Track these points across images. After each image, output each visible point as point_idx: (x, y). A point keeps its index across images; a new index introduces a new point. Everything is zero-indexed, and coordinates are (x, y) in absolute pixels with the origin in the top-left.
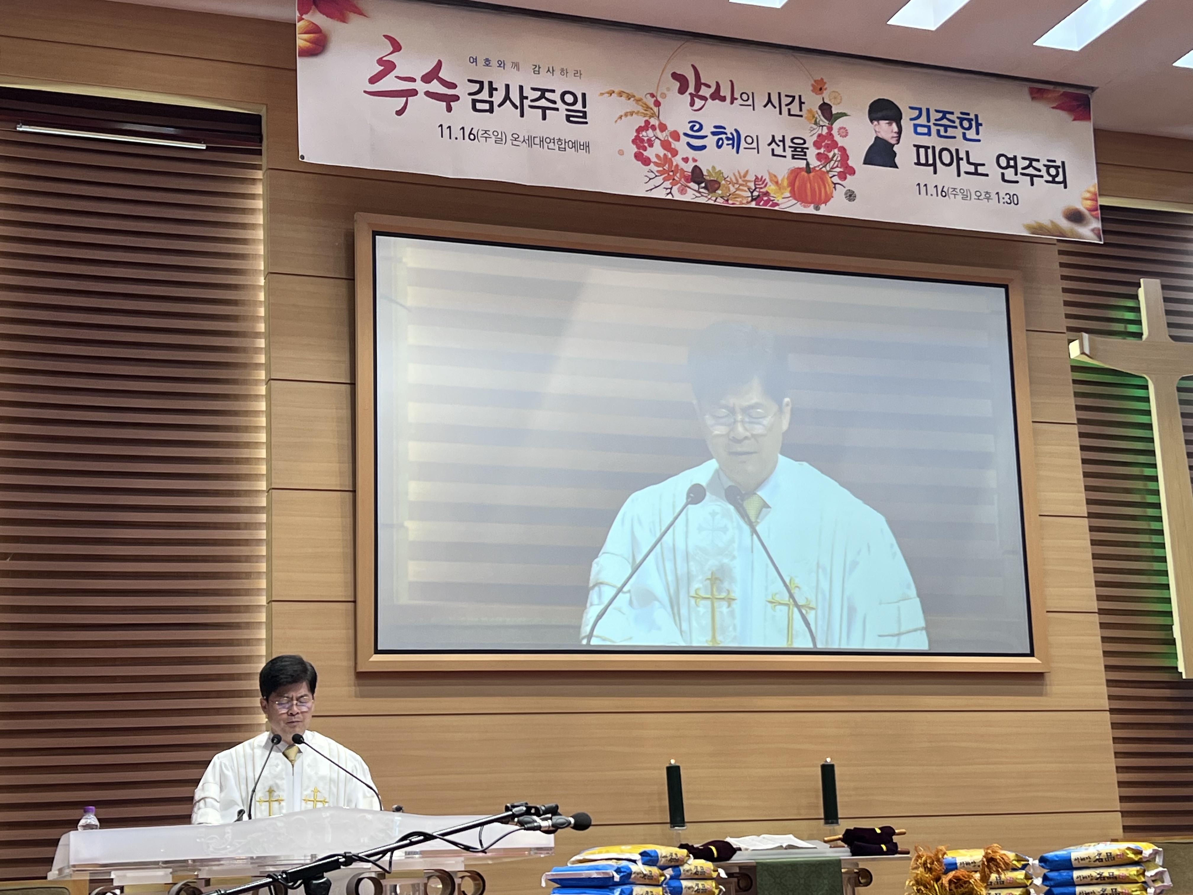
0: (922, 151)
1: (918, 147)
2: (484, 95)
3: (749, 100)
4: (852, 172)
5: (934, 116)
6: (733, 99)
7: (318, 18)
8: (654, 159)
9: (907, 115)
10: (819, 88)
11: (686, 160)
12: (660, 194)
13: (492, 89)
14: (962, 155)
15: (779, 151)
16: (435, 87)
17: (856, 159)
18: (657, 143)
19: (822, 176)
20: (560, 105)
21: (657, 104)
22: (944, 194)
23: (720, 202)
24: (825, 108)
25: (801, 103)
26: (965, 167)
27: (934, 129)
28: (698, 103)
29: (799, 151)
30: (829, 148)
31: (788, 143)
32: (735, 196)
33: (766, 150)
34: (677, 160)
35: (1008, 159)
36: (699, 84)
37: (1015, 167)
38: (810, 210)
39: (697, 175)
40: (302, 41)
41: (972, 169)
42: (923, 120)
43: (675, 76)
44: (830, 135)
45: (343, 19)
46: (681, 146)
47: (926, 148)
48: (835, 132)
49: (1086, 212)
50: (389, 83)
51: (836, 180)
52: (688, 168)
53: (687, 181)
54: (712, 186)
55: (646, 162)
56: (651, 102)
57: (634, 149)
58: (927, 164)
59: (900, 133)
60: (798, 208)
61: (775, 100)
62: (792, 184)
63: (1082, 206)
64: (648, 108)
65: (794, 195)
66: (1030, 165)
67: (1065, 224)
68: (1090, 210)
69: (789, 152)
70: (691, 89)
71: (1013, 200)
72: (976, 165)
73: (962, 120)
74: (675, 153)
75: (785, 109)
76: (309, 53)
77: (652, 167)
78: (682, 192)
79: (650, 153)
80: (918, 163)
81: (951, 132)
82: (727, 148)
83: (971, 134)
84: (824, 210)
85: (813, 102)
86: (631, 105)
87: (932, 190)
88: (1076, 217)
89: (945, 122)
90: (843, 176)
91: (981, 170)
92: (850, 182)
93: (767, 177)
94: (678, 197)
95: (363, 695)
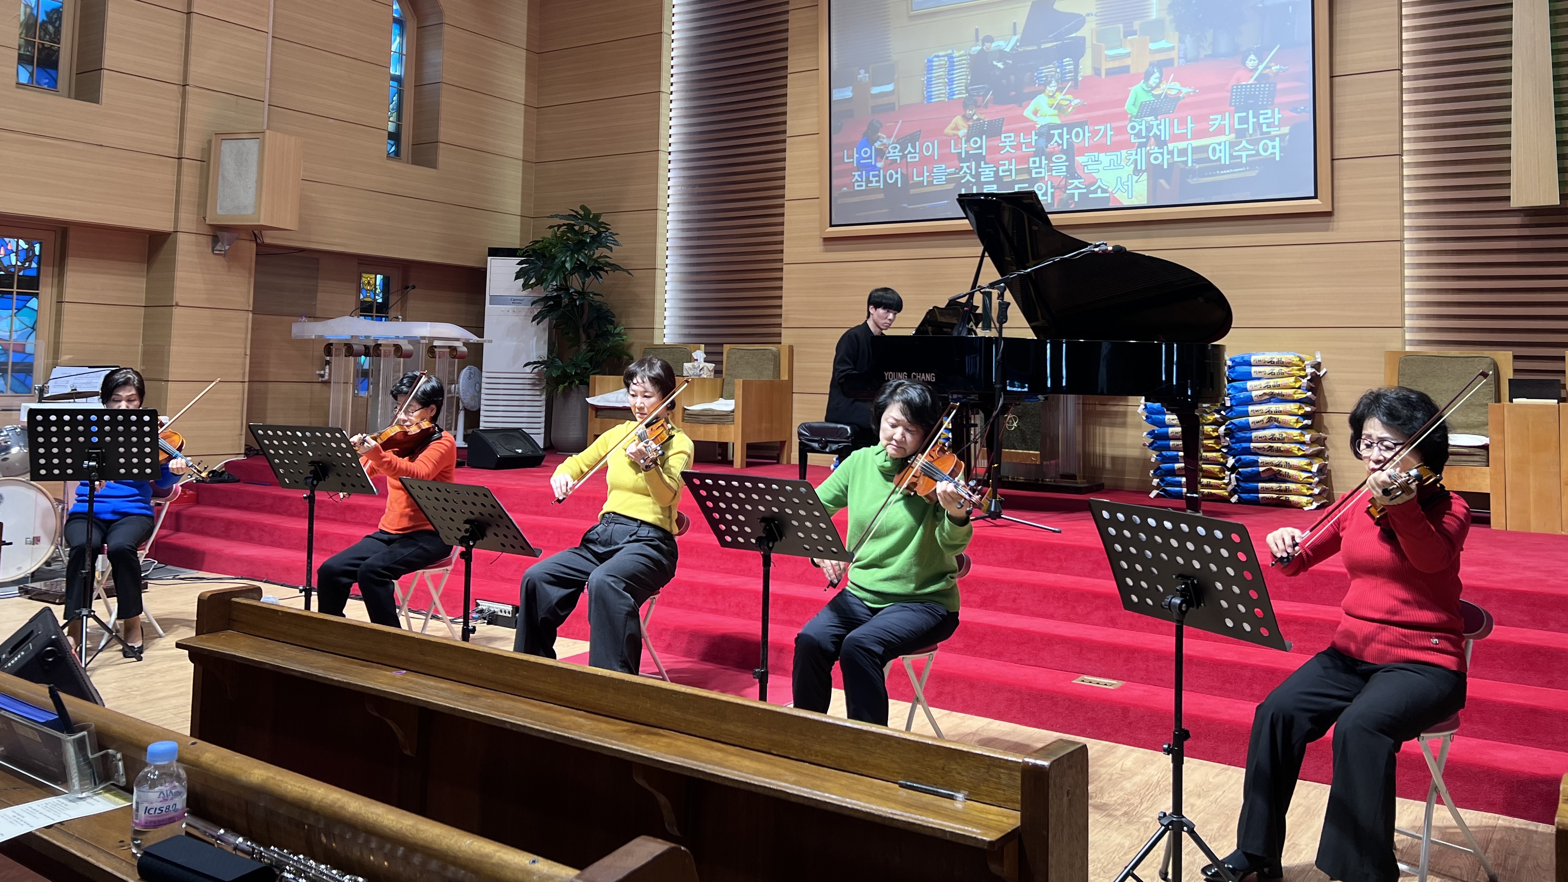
95: (827, 251)
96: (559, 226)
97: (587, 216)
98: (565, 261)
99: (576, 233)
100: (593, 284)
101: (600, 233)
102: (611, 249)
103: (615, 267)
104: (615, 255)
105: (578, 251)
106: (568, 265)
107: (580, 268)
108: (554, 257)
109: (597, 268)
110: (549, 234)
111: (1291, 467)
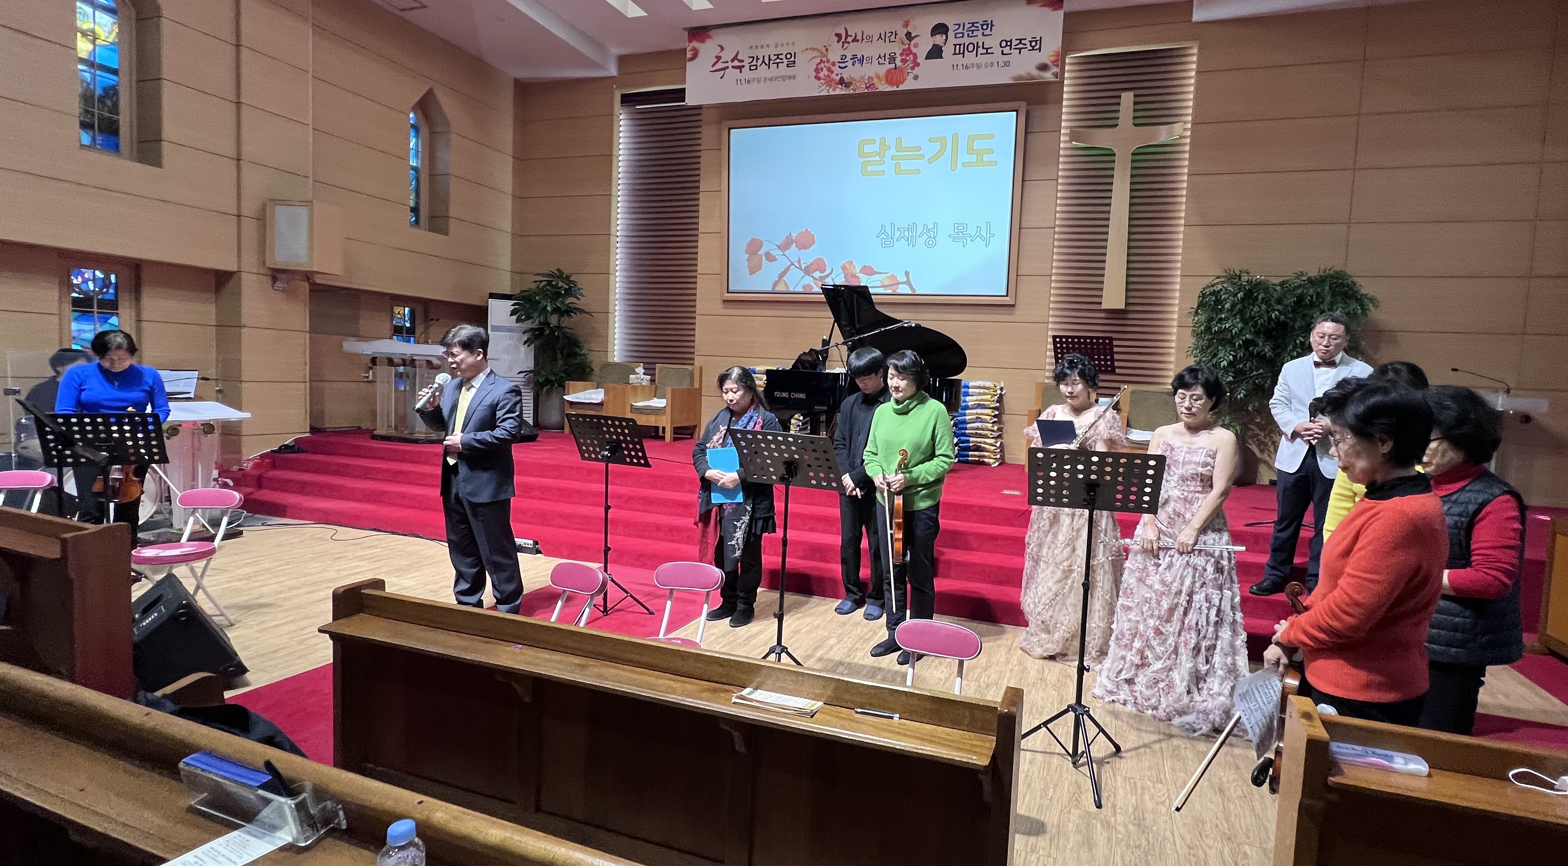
0: (958, 47)
1: (955, 45)
2: (754, 63)
3: (870, 39)
4: (918, 65)
5: (967, 26)
6: (863, 39)
7: (695, 44)
8: (823, 77)
9: (952, 28)
10: (906, 25)
11: (837, 75)
12: (824, 93)
13: (758, 59)
14: (980, 45)
15: (882, 61)
16: (736, 63)
17: (921, 59)
18: (825, 69)
19: (901, 70)
20: (785, 61)
21: (827, 50)
22: (967, 67)
23: (852, 92)
24: (909, 36)
25: (896, 34)
26: (981, 50)
27: (966, 34)
28: (846, 45)
29: (892, 59)
30: (907, 55)
31: (887, 56)
32: (859, 88)
33: (875, 62)
34: (833, 76)
35: (1007, 42)
36: (847, 36)
37: (1011, 46)
38: (895, 88)
39: (842, 81)
40: (689, 55)
41: (985, 51)
42: (961, 30)
43: (836, 35)
44: (909, 48)
45: (703, 41)
46: (836, 69)
47: (960, 45)
48: (912, 46)
49: (1050, 64)
50: (720, 65)
51: (909, 71)
52: (838, 78)
53: (837, 84)
54: (847, 85)
55: (818, 78)
56: (824, 50)
57: (815, 74)
58: (959, 53)
59: (946, 40)
60: (889, 89)
61: (883, 37)
62: (887, 77)
63: (1047, 61)
64: (822, 53)
65: (887, 82)
66: (1020, 43)
67: (1035, 72)
68: (1053, 62)
69: (887, 60)
70: (843, 40)
71: (1007, 64)
72: (987, 49)
73: (982, 25)
74: (832, 72)
75: (887, 40)
76: (692, 59)
77: (822, 81)
78: (834, 90)
79: (821, 75)
80: (955, 54)
81: (975, 33)
82: (857, 65)
83: (987, 32)
84: (902, 87)
85: (902, 33)
86: (816, 53)
87: (960, 67)
88: (1043, 67)
89: (973, 28)
90: (913, 68)
91: (989, 51)
92: (917, 71)
93: (874, 76)
94: (832, 93)
95: (724, 308)
96: (541, 282)
97: (560, 275)
98: (546, 306)
99: (554, 287)
100: (566, 321)
101: (570, 288)
102: (579, 299)
103: (582, 311)
104: (581, 303)
105: (556, 299)
106: (549, 308)
107: (556, 310)
108: (539, 302)
109: (568, 311)
110: (533, 286)
111: (985, 443)
